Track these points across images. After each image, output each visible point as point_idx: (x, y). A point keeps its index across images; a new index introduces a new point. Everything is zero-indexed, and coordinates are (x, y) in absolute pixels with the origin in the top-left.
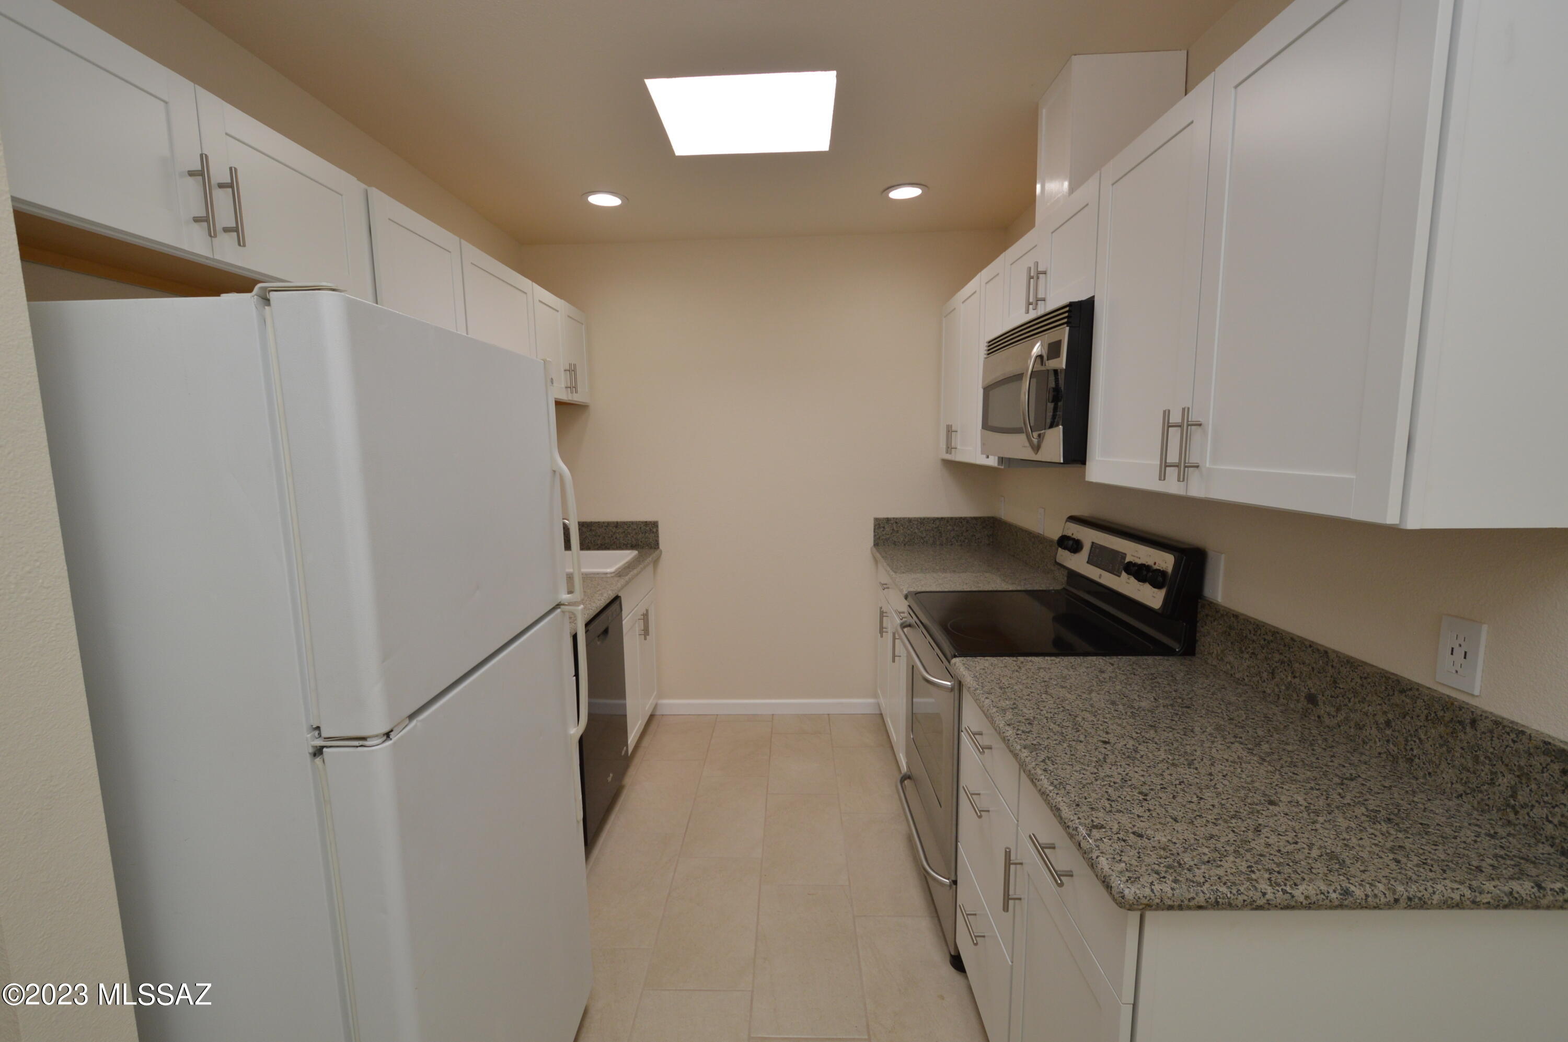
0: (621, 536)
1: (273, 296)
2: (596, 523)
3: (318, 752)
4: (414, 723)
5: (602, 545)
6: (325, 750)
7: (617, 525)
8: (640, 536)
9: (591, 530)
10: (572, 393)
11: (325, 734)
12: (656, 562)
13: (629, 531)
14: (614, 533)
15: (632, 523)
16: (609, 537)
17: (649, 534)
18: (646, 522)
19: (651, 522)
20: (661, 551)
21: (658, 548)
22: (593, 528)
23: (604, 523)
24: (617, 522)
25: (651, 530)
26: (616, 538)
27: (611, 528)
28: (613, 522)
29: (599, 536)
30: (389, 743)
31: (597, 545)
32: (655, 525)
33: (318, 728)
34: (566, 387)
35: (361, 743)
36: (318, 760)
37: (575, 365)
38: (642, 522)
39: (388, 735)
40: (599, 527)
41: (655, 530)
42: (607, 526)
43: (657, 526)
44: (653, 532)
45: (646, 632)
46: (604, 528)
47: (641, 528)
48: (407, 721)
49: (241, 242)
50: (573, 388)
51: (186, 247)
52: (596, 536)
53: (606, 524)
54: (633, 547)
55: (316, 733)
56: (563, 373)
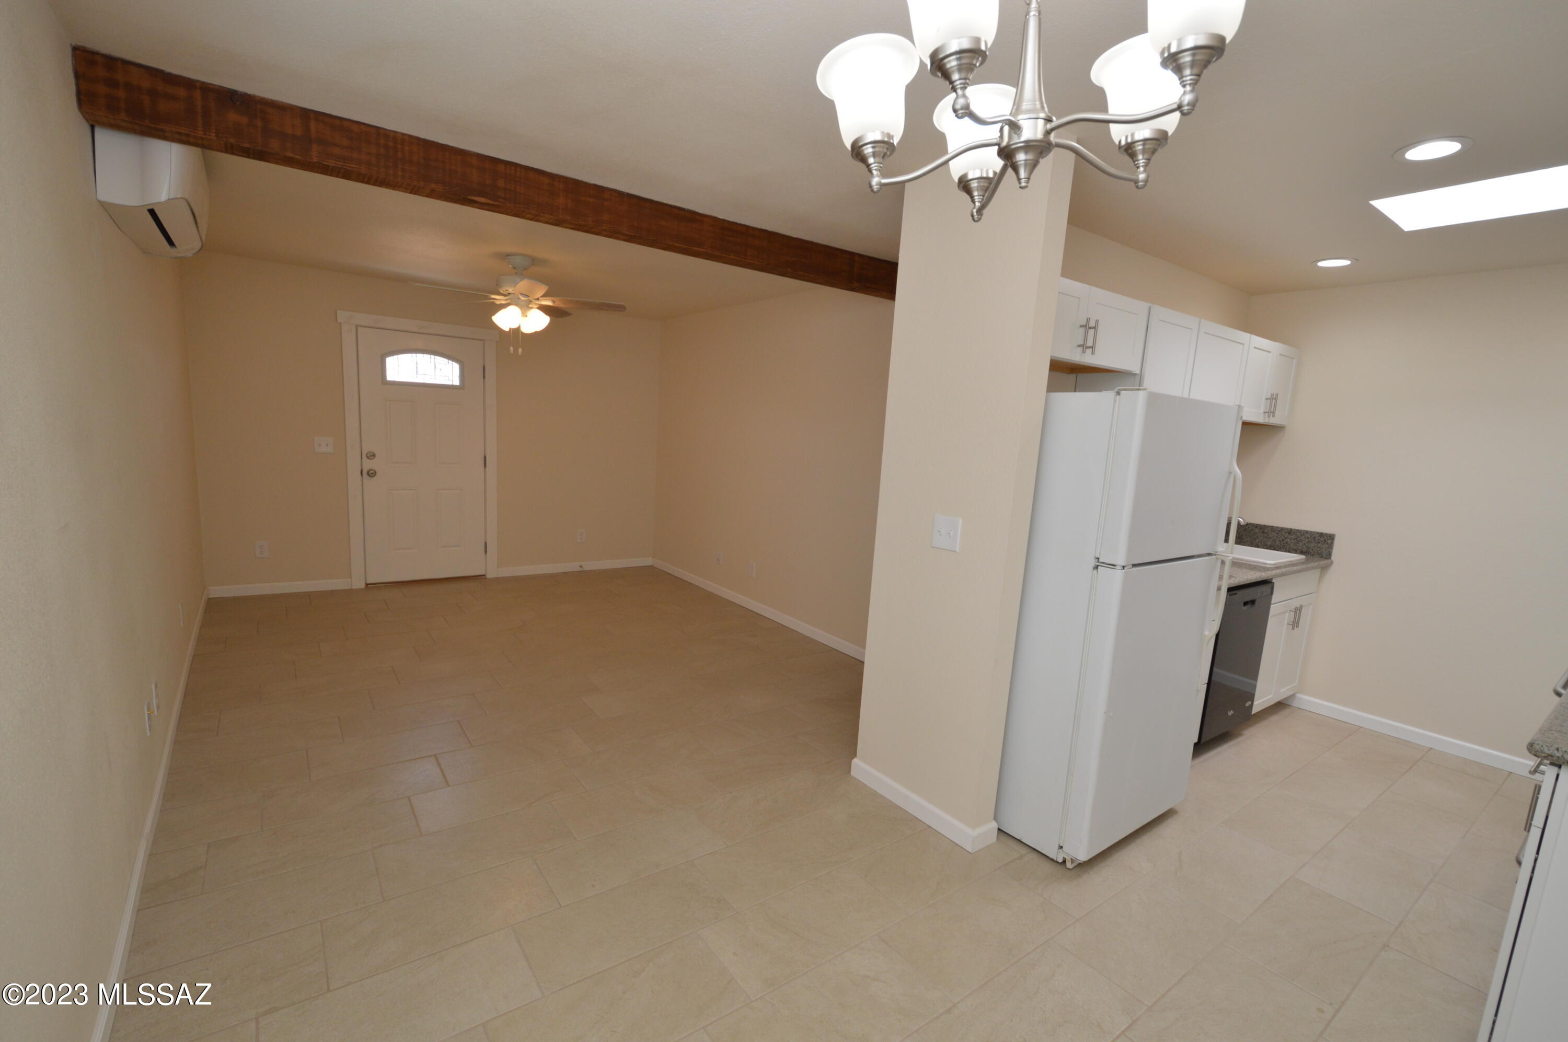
0: (1293, 541)
1: (1122, 392)
2: (1270, 527)
3: (1096, 567)
4: (1134, 569)
5: (1271, 546)
6: (1099, 567)
7: (1290, 531)
8: (1312, 545)
9: (1263, 532)
10: (1269, 416)
11: (1100, 560)
12: (1325, 569)
13: (1301, 538)
14: (1286, 538)
15: (1307, 532)
16: (1280, 541)
17: (1323, 544)
18: (1322, 533)
19: (1326, 534)
20: (1332, 563)
21: (1330, 558)
22: (1266, 531)
23: (1277, 527)
24: (1291, 529)
25: (1325, 541)
26: (1287, 543)
27: (1284, 533)
28: (1288, 529)
29: (1270, 538)
30: (1123, 570)
31: (1267, 545)
32: (1331, 537)
33: (1098, 558)
34: (1264, 413)
35: (1114, 567)
36: (1095, 571)
37: (1277, 395)
38: (1317, 533)
39: (1124, 567)
40: (1272, 531)
41: (1329, 542)
42: (1280, 531)
43: (1333, 539)
44: (1327, 543)
45: (1295, 624)
46: (1277, 532)
47: (1314, 538)
48: (1131, 566)
49: (1093, 353)
50: (1271, 412)
51: (1073, 359)
52: (1267, 538)
53: (1279, 529)
54: (1302, 553)
55: (1097, 560)
56: (1264, 399)
